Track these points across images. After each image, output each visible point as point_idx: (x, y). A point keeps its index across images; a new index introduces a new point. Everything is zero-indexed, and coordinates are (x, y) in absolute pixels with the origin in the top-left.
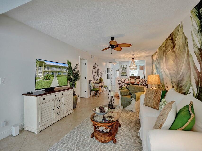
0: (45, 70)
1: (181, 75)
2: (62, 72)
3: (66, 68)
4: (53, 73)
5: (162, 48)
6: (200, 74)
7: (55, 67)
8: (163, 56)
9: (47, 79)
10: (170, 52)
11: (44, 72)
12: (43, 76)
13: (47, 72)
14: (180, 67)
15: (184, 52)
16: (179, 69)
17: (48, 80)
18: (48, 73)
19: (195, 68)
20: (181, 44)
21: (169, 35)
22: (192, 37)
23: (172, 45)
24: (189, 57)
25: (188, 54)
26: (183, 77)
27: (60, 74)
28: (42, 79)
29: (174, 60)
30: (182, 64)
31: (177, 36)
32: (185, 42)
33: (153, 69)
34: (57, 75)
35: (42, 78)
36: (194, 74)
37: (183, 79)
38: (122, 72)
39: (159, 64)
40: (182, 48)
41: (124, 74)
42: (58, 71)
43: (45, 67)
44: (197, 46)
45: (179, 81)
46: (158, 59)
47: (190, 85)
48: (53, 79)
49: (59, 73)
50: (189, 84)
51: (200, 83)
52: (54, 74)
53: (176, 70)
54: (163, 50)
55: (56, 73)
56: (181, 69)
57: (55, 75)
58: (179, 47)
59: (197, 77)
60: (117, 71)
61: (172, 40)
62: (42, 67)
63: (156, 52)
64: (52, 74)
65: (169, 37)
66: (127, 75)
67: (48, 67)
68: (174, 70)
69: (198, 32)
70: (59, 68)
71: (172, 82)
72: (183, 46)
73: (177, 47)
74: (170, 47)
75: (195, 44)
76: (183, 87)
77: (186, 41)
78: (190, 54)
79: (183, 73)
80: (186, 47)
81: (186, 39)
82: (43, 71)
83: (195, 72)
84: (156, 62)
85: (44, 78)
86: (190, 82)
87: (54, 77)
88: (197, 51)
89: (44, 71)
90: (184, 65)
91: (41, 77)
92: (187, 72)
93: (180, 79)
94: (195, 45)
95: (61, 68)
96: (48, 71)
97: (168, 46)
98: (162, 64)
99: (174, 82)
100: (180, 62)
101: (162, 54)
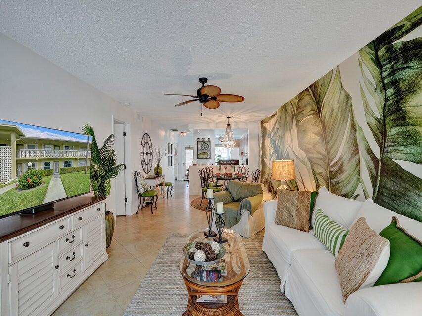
0: (21, 157)
1: (337, 163)
2: (75, 159)
3: (85, 148)
4: (47, 164)
5: (290, 108)
6: (380, 163)
7: (55, 146)
8: (291, 124)
9: (30, 186)
10: (308, 118)
11: (17, 165)
12: (14, 178)
13: (30, 164)
14: (335, 148)
15: (345, 120)
16: (332, 151)
17: (34, 187)
18: (33, 165)
19: (369, 151)
20: (336, 105)
21: (307, 86)
22: (363, 96)
23: (315, 107)
24: (355, 132)
25: (353, 127)
26: (342, 166)
27: (70, 166)
28: (14, 186)
29: (318, 134)
30: (337, 143)
31: (327, 91)
32: (345, 103)
33: (263, 146)
34: (61, 169)
35: (12, 182)
36: (366, 162)
37: (341, 170)
38: (200, 152)
39: (282, 138)
40: (339, 114)
41: (205, 156)
42: (62, 157)
43: (19, 145)
44: (373, 114)
45: (331, 172)
46: (277, 129)
47: (359, 181)
48: (49, 183)
49: (66, 163)
50: (355, 178)
51: (379, 178)
52: (52, 166)
53: (324, 152)
54: (292, 112)
55: (56, 164)
56: (337, 151)
57: (56, 170)
58: (332, 111)
59: (373, 167)
60: (186, 148)
61: (315, 97)
62: (10, 145)
63: (274, 115)
64: (45, 168)
65: (307, 90)
66: (210, 158)
67: (31, 146)
68: (319, 152)
69: (376, 90)
70: (67, 147)
71: (314, 173)
72: (340, 109)
73: (326, 111)
74: (309, 108)
75: (369, 109)
76: (340, 185)
77: (349, 102)
78: (356, 125)
79: (340, 159)
80: (347, 112)
81: (348, 97)
82: (15, 158)
83: (369, 158)
84: (272, 134)
85: (18, 183)
86: (357, 176)
87: (53, 177)
88: (373, 122)
89: (18, 159)
90: (343, 144)
91: (6, 183)
92: (351, 159)
93: (334, 169)
94: (367, 111)
95: (72, 147)
96: (33, 161)
97: (305, 106)
98: (290, 140)
99: (320, 174)
100: (334, 138)
101: (289, 119)
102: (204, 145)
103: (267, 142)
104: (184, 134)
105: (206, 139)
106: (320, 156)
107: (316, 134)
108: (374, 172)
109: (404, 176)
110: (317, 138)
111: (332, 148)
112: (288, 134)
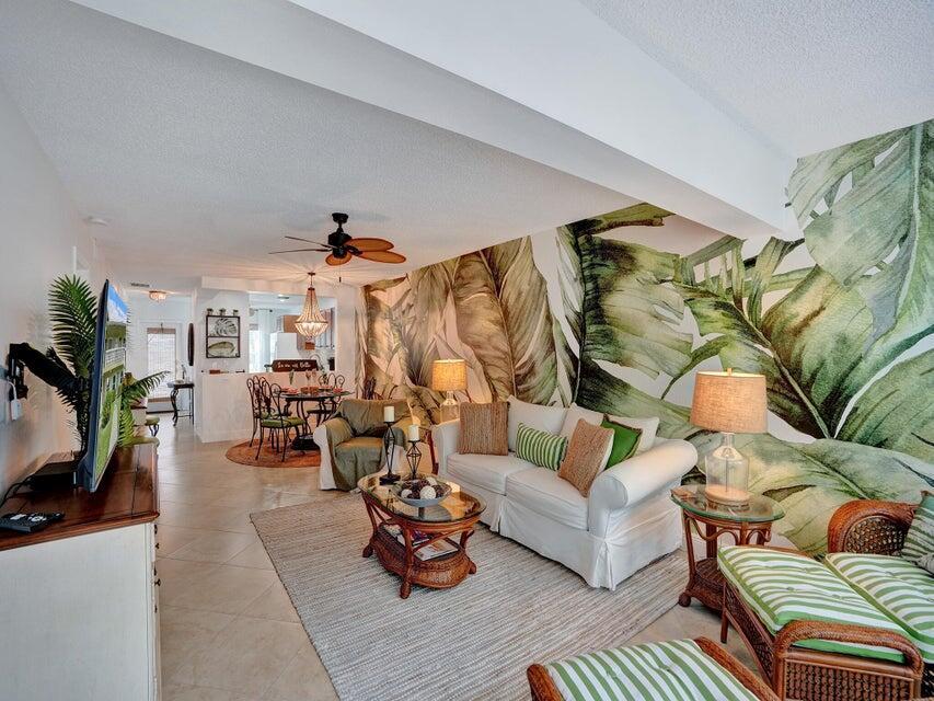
1: (525, 363)
5: (440, 274)
6: (580, 363)
8: (442, 301)
10: (478, 298)
14: (522, 343)
15: (537, 308)
16: (519, 347)
19: (568, 349)
20: (525, 287)
21: (479, 248)
22: (561, 283)
23: (491, 282)
24: (551, 324)
25: (549, 318)
26: (534, 364)
29: (496, 322)
30: (527, 337)
31: (511, 264)
32: (538, 288)
36: (564, 361)
37: (531, 371)
38: (212, 341)
39: (421, 322)
40: (530, 300)
41: (225, 352)
44: (572, 307)
45: (517, 376)
46: (410, 306)
47: (555, 385)
50: (551, 382)
51: (579, 379)
53: (505, 347)
54: (445, 282)
56: (525, 348)
58: (520, 294)
59: (572, 368)
61: (492, 269)
63: (402, 279)
65: (477, 254)
66: (238, 356)
68: (497, 349)
69: (576, 280)
71: (489, 379)
72: (531, 293)
73: (509, 292)
74: (479, 283)
75: (567, 300)
76: (531, 391)
77: (544, 287)
78: (553, 316)
79: (531, 357)
80: (541, 299)
81: (542, 281)
83: (567, 357)
84: (396, 314)
86: (553, 379)
88: (572, 317)
90: (535, 338)
92: (545, 358)
93: (522, 372)
94: (566, 303)
97: (473, 277)
98: (439, 326)
99: (499, 380)
100: (522, 329)
101: (438, 292)
102: (223, 325)
103: (381, 326)
104: (161, 296)
105: (229, 313)
106: (499, 354)
107: (492, 322)
108: (573, 373)
109: (602, 376)
110: (494, 328)
111: (518, 342)
112: (436, 317)
